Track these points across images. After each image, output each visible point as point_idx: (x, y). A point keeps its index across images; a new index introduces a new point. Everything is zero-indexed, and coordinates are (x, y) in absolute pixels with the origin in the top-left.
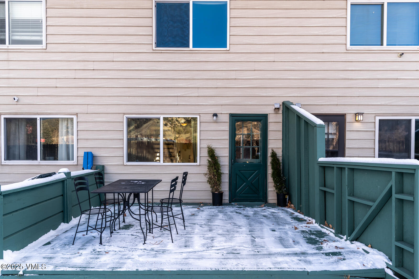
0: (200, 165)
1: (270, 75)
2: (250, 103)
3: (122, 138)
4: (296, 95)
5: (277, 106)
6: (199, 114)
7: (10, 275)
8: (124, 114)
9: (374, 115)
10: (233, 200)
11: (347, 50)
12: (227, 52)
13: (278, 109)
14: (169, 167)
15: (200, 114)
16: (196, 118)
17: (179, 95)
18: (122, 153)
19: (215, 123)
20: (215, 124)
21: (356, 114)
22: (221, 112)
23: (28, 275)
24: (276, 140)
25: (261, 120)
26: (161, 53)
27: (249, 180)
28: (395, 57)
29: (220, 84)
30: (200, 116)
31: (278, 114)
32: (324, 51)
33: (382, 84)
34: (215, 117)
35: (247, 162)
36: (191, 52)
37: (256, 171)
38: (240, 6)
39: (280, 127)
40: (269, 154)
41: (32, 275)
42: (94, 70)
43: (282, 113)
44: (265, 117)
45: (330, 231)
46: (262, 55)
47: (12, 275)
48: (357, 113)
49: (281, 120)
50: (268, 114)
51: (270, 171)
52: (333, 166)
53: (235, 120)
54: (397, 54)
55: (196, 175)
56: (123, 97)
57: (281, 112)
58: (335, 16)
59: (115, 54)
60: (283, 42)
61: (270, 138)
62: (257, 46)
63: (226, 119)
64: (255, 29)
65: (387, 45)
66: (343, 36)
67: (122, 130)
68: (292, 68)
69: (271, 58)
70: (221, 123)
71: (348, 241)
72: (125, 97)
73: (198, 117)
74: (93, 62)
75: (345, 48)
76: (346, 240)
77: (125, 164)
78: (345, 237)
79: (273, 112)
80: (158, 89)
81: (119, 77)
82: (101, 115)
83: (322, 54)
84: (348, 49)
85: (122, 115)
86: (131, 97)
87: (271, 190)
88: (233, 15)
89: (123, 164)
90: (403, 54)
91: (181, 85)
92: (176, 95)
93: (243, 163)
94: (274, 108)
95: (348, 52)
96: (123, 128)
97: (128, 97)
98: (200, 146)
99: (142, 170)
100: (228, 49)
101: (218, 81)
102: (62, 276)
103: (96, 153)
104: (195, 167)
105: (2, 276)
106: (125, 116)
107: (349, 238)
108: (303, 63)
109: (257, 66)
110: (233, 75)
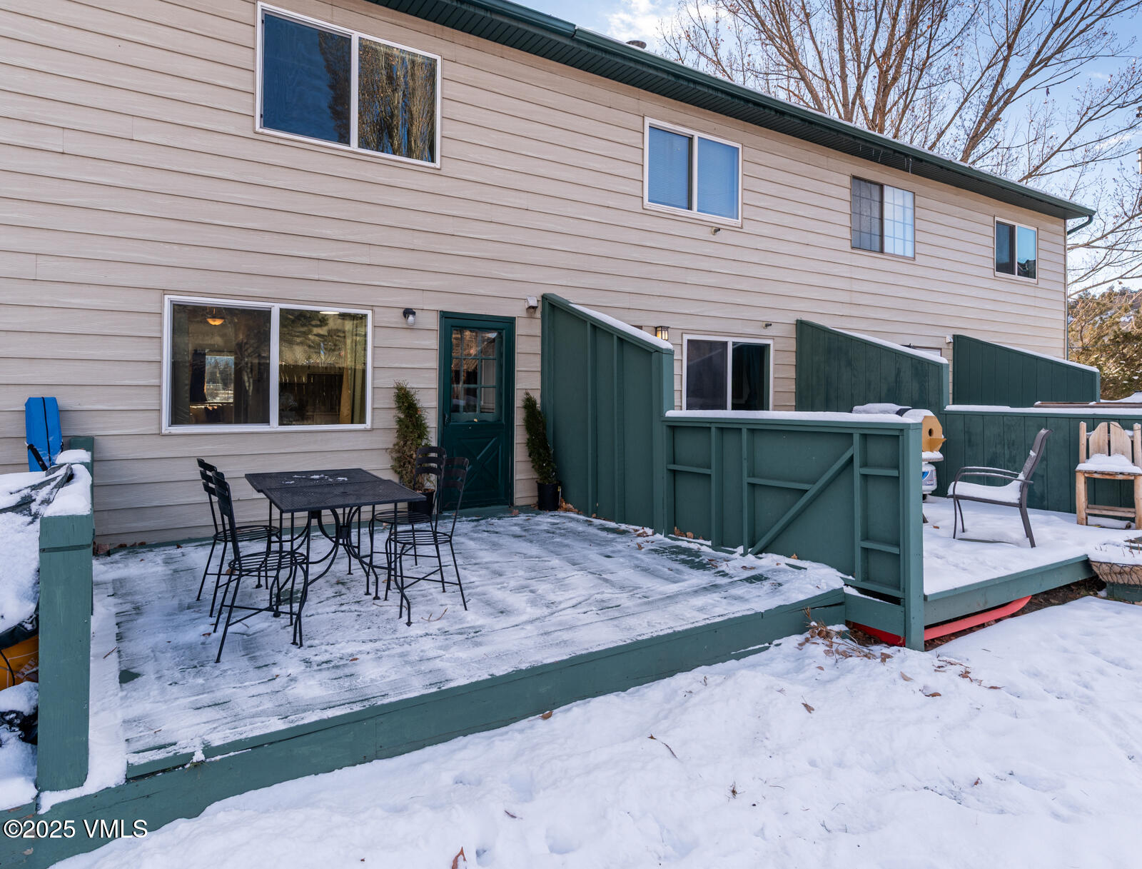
0: (372, 430)
1: (520, 237)
2: (482, 292)
3: (158, 358)
4: (564, 283)
5: (533, 302)
6: (372, 307)
7: (158, 772)
8: (165, 291)
9: (681, 331)
10: (446, 506)
11: (644, 209)
12: (437, 172)
13: (534, 308)
14: (295, 435)
15: (374, 308)
16: (365, 316)
17: (323, 255)
18: (158, 402)
19: (409, 330)
20: (407, 333)
21: (656, 328)
22: (421, 307)
23: (218, 758)
24: (530, 373)
25: (502, 330)
26: (278, 144)
27: (478, 458)
28: (705, 233)
29: (419, 241)
30: (373, 312)
31: (533, 320)
32: (611, 204)
33: (692, 278)
34: (411, 318)
35: (476, 420)
36: (353, 157)
37: (493, 438)
38: (462, 76)
39: (536, 346)
40: (519, 402)
41: (232, 754)
42: (63, 153)
43: (542, 316)
44: (511, 322)
45: (699, 543)
46: (505, 191)
47: (164, 771)
48: (659, 327)
49: (538, 332)
50: (515, 318)
51: (520, 436)
52: (708, 425)
53: (452, 326)
54: (710, 228)
55: (363, 453)
56: (162, 244)
57: (538, 314)
58: (626, 141)
59: (137, 122)
60: (542, 172)
61: (518, 369)
62: (496, 172)
63: (433, 322)
64: (494, 135)
65: (698, 211)
66: (638, 182)
67: (158, 335)
68: (559, 229)
69: (522, 201)
70: (422, 332)
71: (749, 555)
72: (167, 246)
73: (369, 313)
74: (61, 130)
75: (641, 204)
76: (743, 555)
77: (164, 431)
78: (740, 549)
79: (524, 314)
80: (267, 236)
81: (149, 188)
82: (85, 289)
83: (606, 209)
84: (645, 207)
85: (156, 295)
86: (187, 248)
87: (521, 478)
88: (448, 93)
89: (157, 432)
90: (719, 230)
91: (329, 232)
92: (314, 255)
93: (468, 421)
94: (527, 307)
95: (645, 212)
96: (161, 331)
97: (175, 247)
98: (373, 384)
99: (216, 447)
100: (437, 164)
101: (417, 234)
102: (319, 734)
103: (66, 400)
104: (360, 434)
105: (130, 785)
106: (166, 297)
107: (750, 550)
108: (577, 221)
109: (499, 215)
110: (448, 226)
